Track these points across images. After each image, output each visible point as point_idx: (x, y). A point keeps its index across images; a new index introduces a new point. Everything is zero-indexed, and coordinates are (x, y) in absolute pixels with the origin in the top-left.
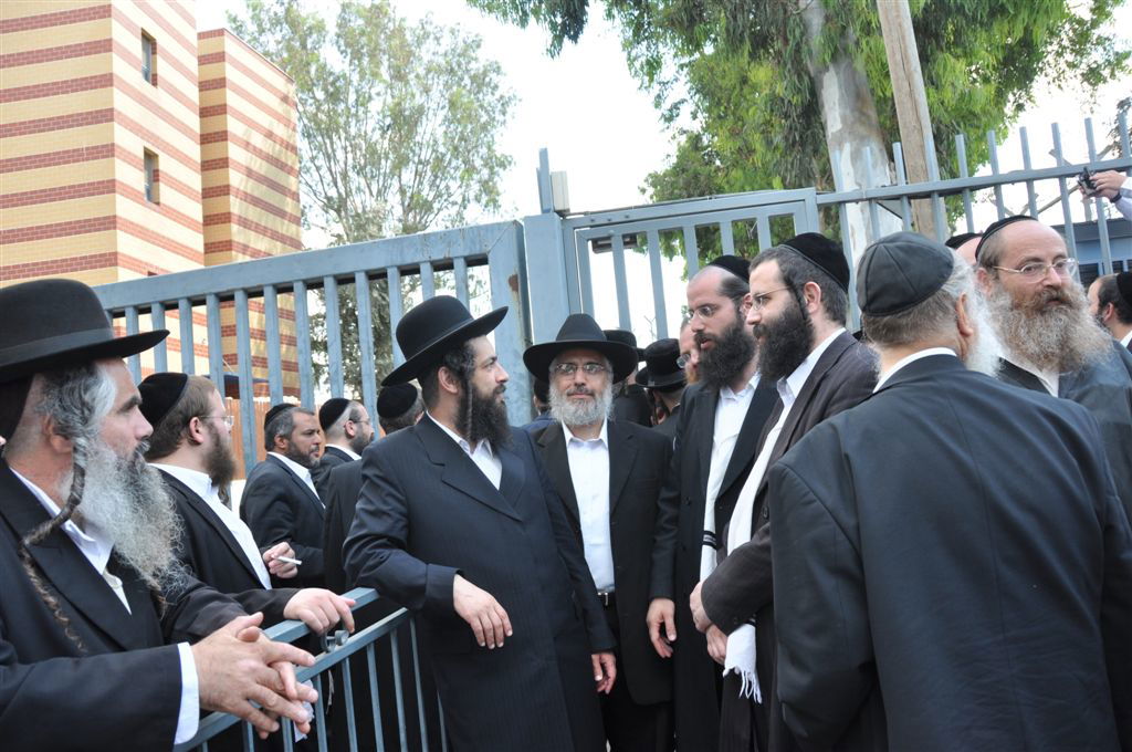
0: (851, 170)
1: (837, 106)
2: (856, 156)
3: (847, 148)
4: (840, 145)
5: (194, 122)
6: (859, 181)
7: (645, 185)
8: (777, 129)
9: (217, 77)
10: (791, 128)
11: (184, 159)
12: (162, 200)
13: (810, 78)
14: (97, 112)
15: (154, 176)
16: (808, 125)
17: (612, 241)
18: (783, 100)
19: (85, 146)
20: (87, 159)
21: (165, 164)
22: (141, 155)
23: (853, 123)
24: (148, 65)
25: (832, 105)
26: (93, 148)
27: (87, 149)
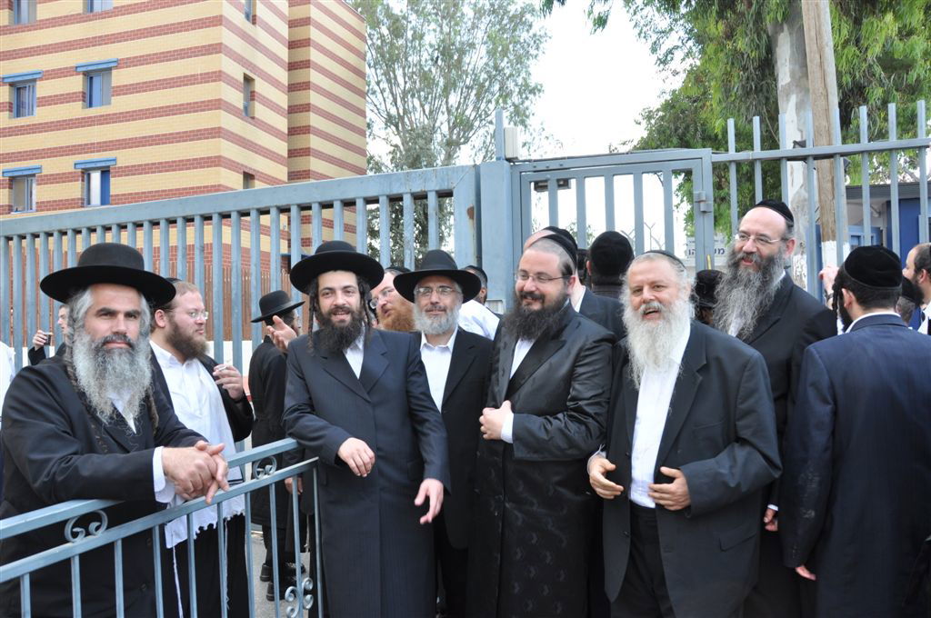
0: (795, 119)
1: (788, 63)
2: (800, 107)
3: (793, 99)
4: (788, 95)
5: (284, 53)
6: (801, 128)
7: (640, 118)
8: (736, 79)
9: (304, 16)
10: (748, 79)
11: (275, 83)
12: (256, 116)
13: (768, 37)
14: (210, 45)
15: (251, 96)
16: (763, 77)
17: (549, 184)
18: (743, 54)
19: (199, 72)
20: (201, 83)
21: (260, 86)
22: (242, 80)
23: (800, 77)
24: (249, 8)
25: (783, 61)
26: (205, 74)
27: (201, 74)
